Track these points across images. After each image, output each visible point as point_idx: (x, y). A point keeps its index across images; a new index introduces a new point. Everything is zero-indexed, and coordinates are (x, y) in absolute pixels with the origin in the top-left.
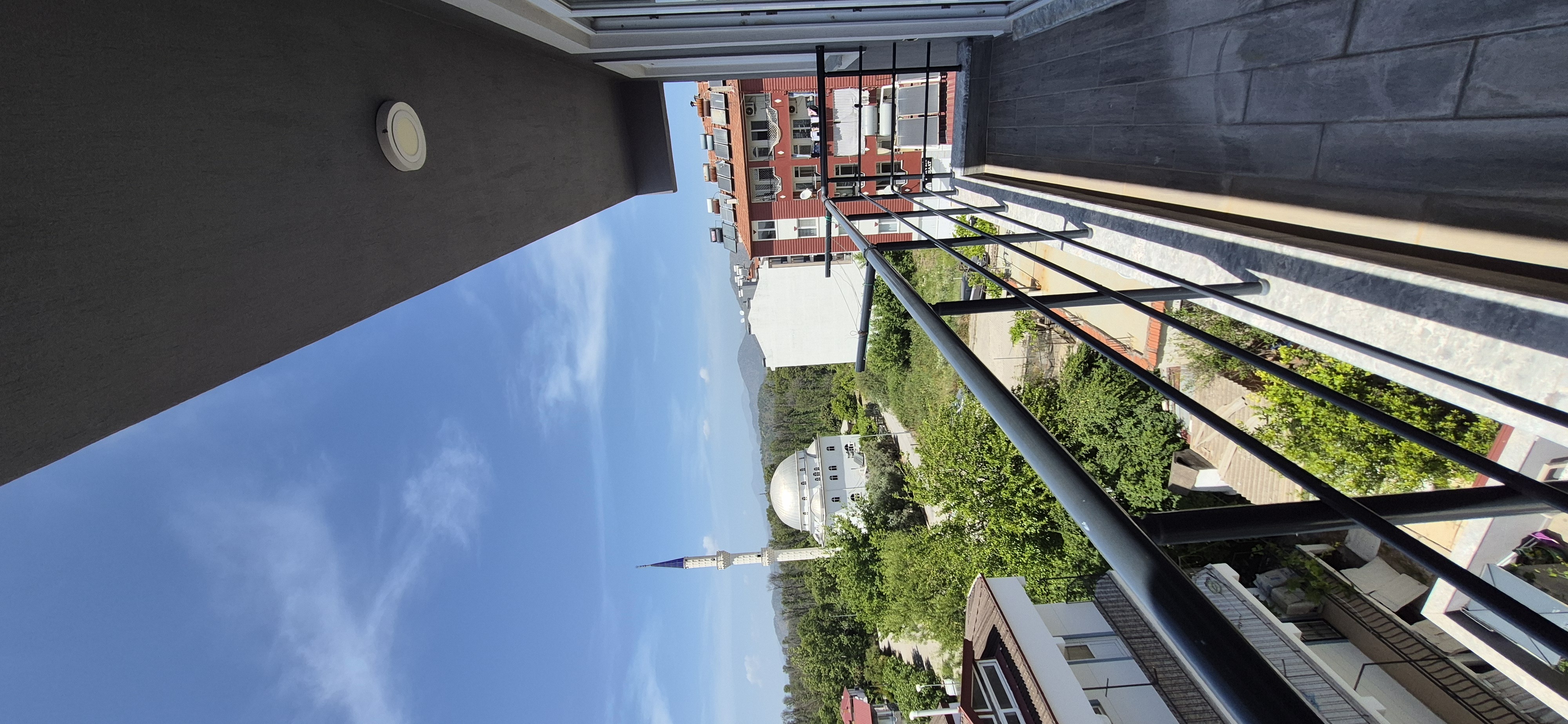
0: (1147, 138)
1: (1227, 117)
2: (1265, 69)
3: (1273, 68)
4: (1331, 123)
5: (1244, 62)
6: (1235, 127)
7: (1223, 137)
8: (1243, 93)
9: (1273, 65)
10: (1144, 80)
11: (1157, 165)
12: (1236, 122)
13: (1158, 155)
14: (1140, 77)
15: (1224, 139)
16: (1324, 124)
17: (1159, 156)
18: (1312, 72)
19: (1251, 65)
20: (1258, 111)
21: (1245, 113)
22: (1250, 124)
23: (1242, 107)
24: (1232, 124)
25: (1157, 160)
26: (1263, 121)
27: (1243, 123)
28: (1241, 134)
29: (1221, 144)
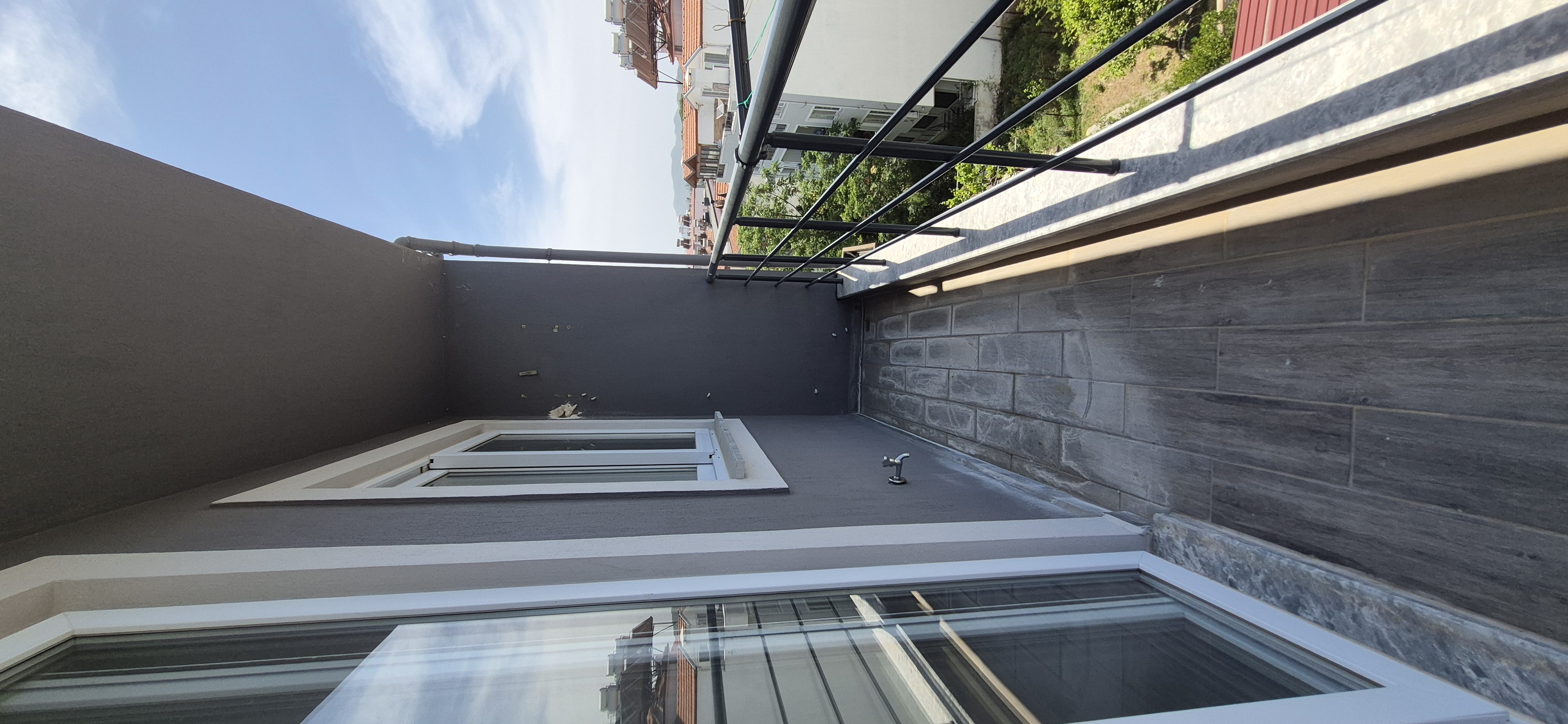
0: (1182, 309)
1: (1076, 337)
2: (1053, 376)
3: (1049, 375)
4: (1015, 333)
5: (1069, 385)
6: (1069, 329)
7: (1078, 319)
8: (1066, 359)
9: (1048, 377)
10: (1200, 395)
11: (1159, 275)
12: (1069, 333)
13: (1159, 288)
14: (1207, 399)
15: (1077, 317)
16: (1018, 332)
17: (1156, 288)
18: (1027, 367)
19: (1063, 381)
20: (1054, 342)
21: (1063, 340)
22: (1059, 331)
23: (1065, 346)
24: (1072, 331)
25: (1158, 282)
26: (1050, 334)
27: (1063, 332)
28: (1064, 323)
29: (1079, 312)
